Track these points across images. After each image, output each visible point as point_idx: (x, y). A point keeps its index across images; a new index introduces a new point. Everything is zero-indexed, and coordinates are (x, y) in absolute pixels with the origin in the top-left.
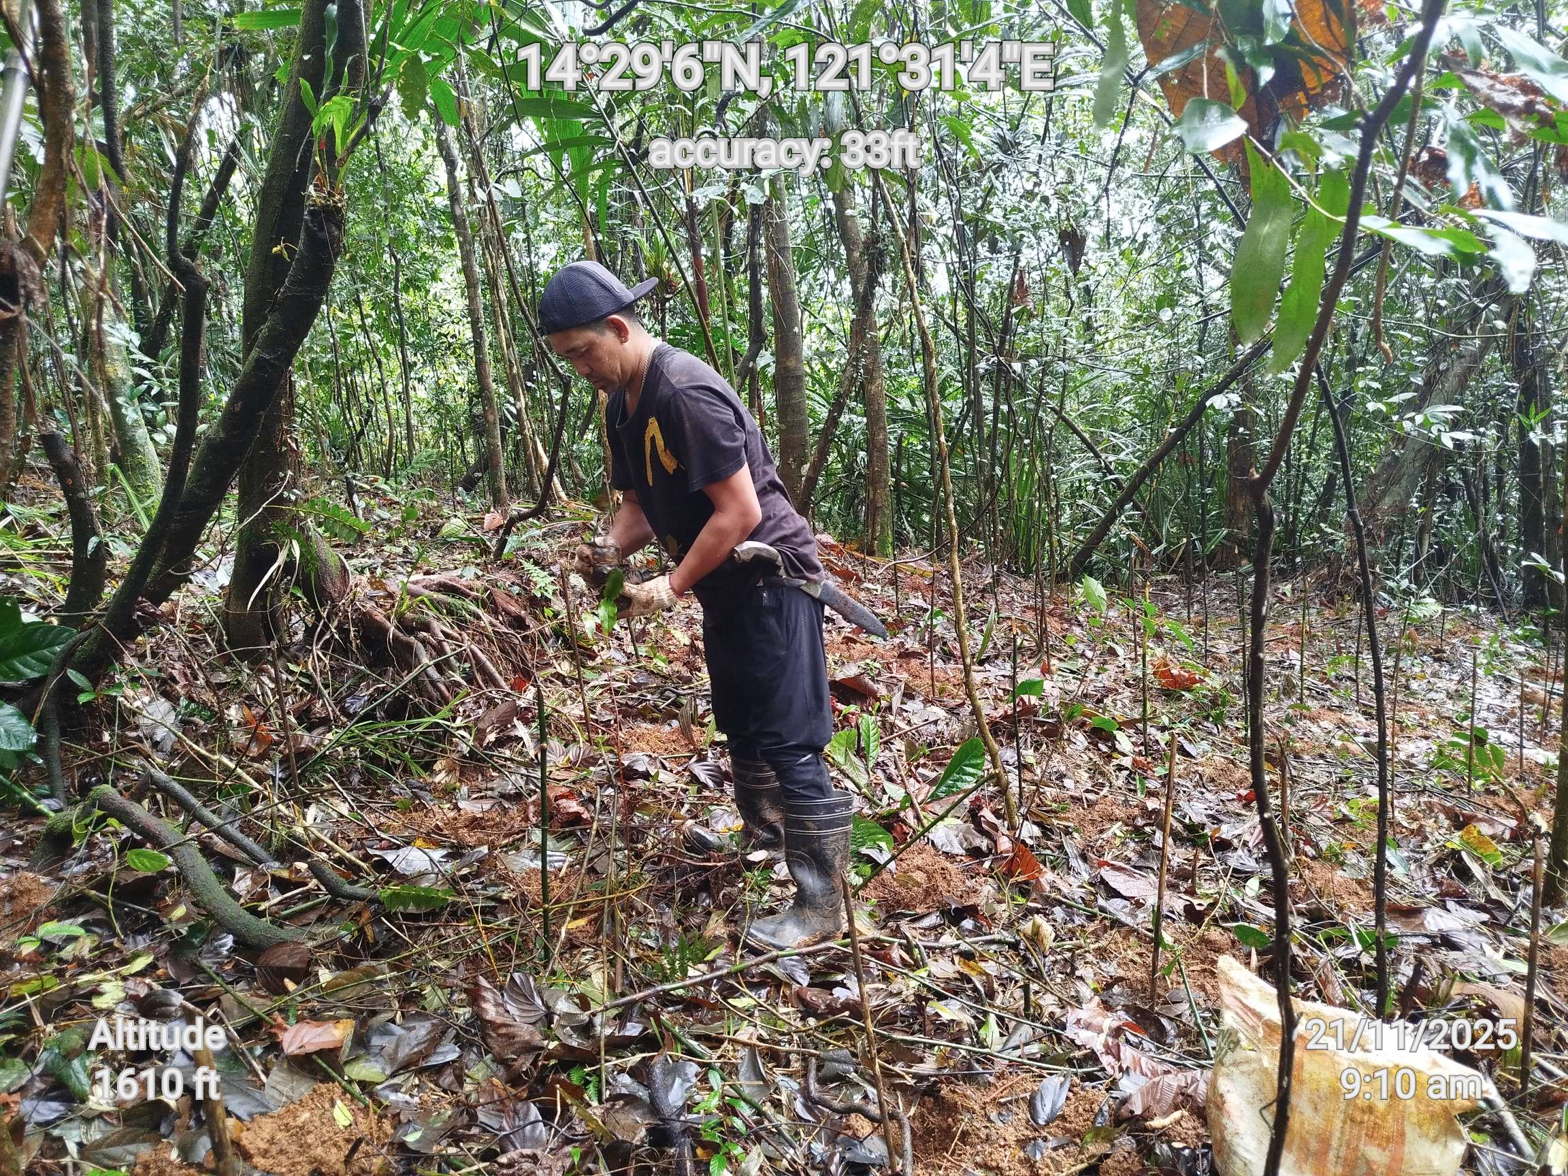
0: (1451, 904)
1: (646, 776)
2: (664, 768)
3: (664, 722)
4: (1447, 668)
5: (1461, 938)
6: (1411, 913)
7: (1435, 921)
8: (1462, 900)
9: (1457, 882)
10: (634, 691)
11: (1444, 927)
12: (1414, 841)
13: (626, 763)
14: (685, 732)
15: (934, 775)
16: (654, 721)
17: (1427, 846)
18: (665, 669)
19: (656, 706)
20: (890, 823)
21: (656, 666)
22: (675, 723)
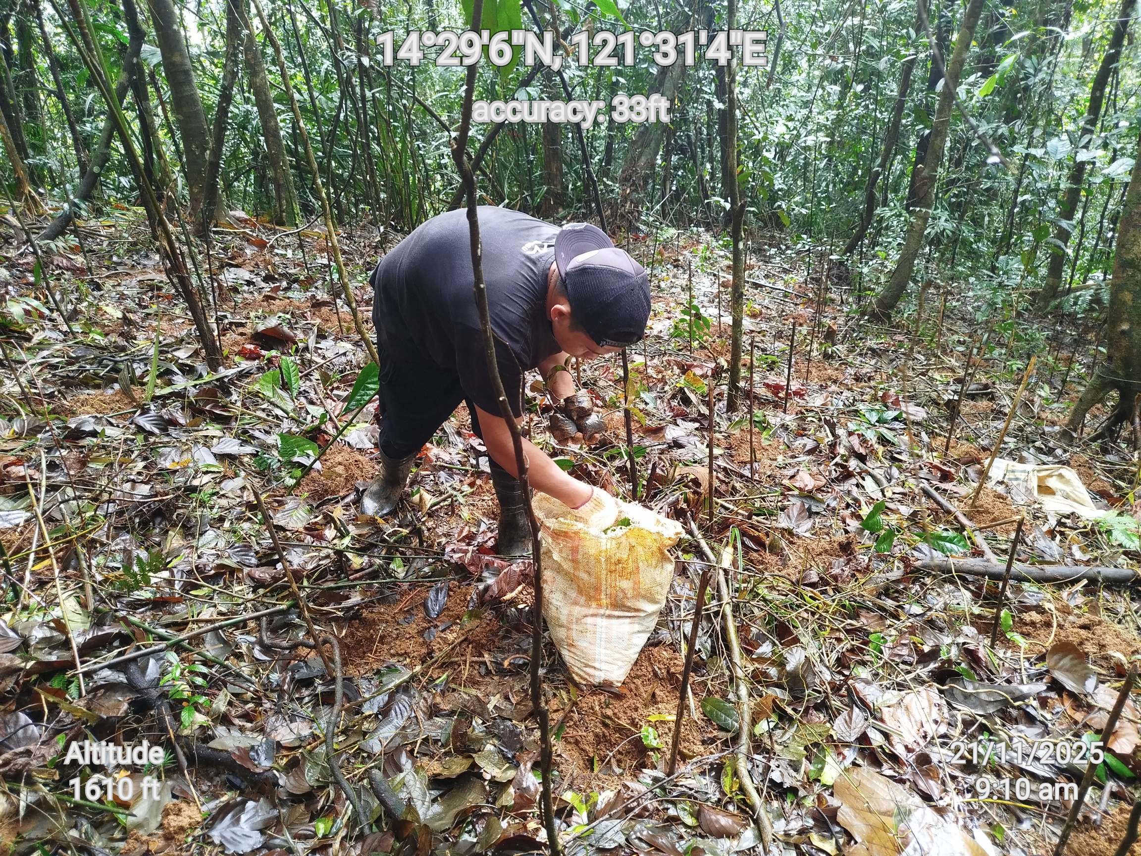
0: (679, 421)
1: (94, 434)
2: (112, 425)
3: (106, 386)
4: (681, 271)
5: (683, 441)
6: (657, 431)
7: (672, 433)
8: (685, 417)
9: (683, 407)
10: (72, 364)
11: (675, 435)
12: (660, 385)
13: (73, 426)
14: (126, 391)
15: (346, 393)
16: (97, 387)
17: (667, 388)
18: (102, 341)
19: (96, 374)
20: (315, 435)
21: (94, 340)
22: (117, 386)
